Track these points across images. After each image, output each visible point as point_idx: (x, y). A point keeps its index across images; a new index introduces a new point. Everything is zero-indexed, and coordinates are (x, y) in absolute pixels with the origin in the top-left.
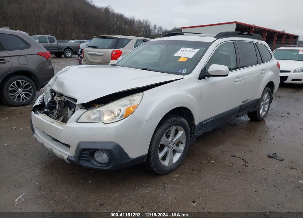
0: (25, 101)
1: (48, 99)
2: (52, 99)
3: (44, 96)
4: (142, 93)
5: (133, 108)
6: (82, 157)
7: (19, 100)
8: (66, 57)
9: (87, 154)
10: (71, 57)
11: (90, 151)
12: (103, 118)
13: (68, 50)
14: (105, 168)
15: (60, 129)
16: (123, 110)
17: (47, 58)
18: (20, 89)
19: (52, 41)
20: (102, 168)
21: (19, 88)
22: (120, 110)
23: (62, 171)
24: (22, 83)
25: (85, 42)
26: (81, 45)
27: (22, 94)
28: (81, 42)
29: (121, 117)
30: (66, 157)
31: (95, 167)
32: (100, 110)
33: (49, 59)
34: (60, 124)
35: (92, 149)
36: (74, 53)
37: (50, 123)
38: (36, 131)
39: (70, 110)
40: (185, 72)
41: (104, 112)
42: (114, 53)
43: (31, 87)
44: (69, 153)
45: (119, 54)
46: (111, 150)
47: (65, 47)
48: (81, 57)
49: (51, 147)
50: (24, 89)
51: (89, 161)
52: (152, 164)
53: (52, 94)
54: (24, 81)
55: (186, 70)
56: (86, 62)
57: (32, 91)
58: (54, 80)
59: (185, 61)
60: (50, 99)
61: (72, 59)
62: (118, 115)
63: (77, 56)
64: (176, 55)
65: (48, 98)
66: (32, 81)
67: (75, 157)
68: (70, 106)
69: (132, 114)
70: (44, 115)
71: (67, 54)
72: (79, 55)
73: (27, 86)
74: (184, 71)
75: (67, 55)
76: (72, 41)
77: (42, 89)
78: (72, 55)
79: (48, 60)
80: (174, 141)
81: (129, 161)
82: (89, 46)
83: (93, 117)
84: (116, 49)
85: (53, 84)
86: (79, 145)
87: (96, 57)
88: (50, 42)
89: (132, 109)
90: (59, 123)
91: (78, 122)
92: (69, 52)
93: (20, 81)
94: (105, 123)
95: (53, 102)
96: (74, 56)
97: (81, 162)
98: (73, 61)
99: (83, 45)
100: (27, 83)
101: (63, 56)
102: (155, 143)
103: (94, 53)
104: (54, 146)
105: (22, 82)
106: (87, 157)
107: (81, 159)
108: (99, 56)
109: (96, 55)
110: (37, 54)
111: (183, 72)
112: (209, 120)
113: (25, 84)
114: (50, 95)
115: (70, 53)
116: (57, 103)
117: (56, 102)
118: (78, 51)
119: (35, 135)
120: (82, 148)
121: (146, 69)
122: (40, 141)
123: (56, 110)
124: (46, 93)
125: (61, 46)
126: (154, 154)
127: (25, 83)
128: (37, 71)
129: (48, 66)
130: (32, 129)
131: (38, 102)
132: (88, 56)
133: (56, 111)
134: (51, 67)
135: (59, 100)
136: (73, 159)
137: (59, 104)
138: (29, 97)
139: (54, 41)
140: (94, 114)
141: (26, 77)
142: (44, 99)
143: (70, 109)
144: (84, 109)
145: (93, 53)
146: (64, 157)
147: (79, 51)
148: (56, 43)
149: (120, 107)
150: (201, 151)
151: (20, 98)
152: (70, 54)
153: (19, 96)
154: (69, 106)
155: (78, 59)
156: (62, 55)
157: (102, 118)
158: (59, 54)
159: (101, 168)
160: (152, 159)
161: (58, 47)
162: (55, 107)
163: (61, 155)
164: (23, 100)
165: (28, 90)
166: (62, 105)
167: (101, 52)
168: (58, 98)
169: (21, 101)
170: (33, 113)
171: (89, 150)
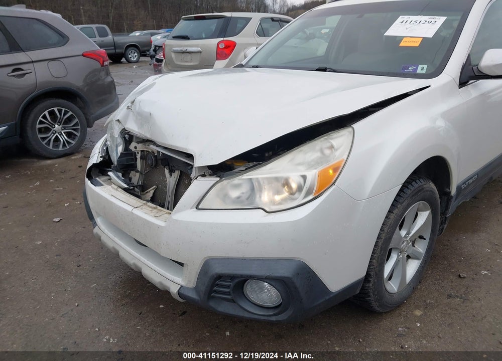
0: (68, 147)
1: (117, 150)
2: (126, 148)
3: (106, 141)
4: (350, 129)
5: (335, 170)
6: (216, 292)
7: (57, 146)
8: (129, 62)
9: (228, 287)
10: (137, 62)
11: (236, 281)
12: (260, 197)
13: (133, 48)
14: (274, 319)
15: (158, 227)
16: (312, 175)
17: (101, 62)
18: (56, 126)
19: (103, 34)
20: (266, 318)
21: (55, 122)
22: (304, 177)
23: (161, 306)
24: (60, 114)
25: (159, 33)
26: (153, 38)
27: (61, 134)
28: (152, 35)
29: (308, 193)
30: (174, 289)
31: (246, 315)
32: (251, 179)
33: (105, 64)
34: (155, 211)
35: (242, 276)
36: (143, 54)
37: (129, 208)
38: (98, 220)
39: (171, 175)
40: (424, 72)
41: (261, 182)
42: (222, 46)
43: (77, 120)
44: (180, 279)
45: (231, 47)
46: (288, 278)
47: (126, 43)
48: (156, 59)
49: (136, 262)
50: (64, 124)
51: (233, 301)
52: (369, 296)
53: (125, 137)
54: (64, 109)
55: (425, 67)
56: (170, 68)
57: (79, 127)
58: (128, 108)
59: (417, 45)
60: (120, 149)
61: (139, 64)
62: (300, 189)
63: (148, 59)
64: (390, 32)
65: (117, 147)
66: (78, 108)
67: (196, 289)
68: (171, 165)
69: (334, 187)
70: (112, 187)
71: (130, 56)
72: (152, 57)
73: (69, 120)
74: (422, 69)
75: (131, 58)
76: (137, 34)
77: (96, 122)
78: (139, 58)
79: (102, 65)
80: (410, 236)
81: (327, 298)
82: (173, 36)
83: (234, 194)
84: (225, 39)
85: (126, 117)
86: (207, 265)
87: (189, 57)
88: (100, 37)
89: (331, 172)
90: (151, 207)
91: (200, 207)
92: (133, 53)
93: (56, 109)
94: (267, 210)
95: (128, 154)
96: (142, 59)
97: (212, 304)
98: (141, 68)
99: (158, 38)
100: (68, 112)
101: (123, 60)
102: (381, 248)
103: (184, 49)
104: (143, 259)
105: (60, 111)
106: (228, 294)
107: (214, 297)
108: (193, 54)
109: (188, 52)
110: (83, 55)
111: (419, 71)
112: (471, 179)
113: (64, 115)
114: (120, 140)
115: (136, 54)
116: (138, 156)
117: (136, 155)
118: (148, 51)
119: (96, 230)
120: (216, 274)
121: (324, 70)
122: (110, 244)
123: (137, 171)
124: (112, 136)
125: (119, 42)
126: (376, 274)
127: (66, 113)
128: (86, 89)
129: (103, 78)
130: (89, 215)
131: (96, 155)
132: (173, 55)
133: (138, 174)
134: (109, 79)
135: (142, 151)
136: (193, 295)
137: (141, 158)
138: (74, 138)
139: (107, 35)
140: (237, 186)
141: (66, 101)
142: (107, 148)
143: (171, 172)
144: (211, 175)
145: (182, 48)
146: (169, 289)
147: (152, 49)
148: (110, 38)
149: (301, 168)
150: (448, 246)
151: (58, 142)
152: (135, 56)
153: (57, 139)
154: (169, 166)
155: (150, 65)
156: (121, 59)
157: (258, 196)
158: (117, 58)
159: (262, 318)
160: (371, 285)
161: (115, 45)
162: (133, 167)
163: (161, 283)
164: (64, 145)
165: (73, 126)
166: (149, 162)
167: (197, 46)
168: (140, 147)
169: (61, 148)
170: (88, 182)
171: (232, 277)
